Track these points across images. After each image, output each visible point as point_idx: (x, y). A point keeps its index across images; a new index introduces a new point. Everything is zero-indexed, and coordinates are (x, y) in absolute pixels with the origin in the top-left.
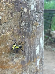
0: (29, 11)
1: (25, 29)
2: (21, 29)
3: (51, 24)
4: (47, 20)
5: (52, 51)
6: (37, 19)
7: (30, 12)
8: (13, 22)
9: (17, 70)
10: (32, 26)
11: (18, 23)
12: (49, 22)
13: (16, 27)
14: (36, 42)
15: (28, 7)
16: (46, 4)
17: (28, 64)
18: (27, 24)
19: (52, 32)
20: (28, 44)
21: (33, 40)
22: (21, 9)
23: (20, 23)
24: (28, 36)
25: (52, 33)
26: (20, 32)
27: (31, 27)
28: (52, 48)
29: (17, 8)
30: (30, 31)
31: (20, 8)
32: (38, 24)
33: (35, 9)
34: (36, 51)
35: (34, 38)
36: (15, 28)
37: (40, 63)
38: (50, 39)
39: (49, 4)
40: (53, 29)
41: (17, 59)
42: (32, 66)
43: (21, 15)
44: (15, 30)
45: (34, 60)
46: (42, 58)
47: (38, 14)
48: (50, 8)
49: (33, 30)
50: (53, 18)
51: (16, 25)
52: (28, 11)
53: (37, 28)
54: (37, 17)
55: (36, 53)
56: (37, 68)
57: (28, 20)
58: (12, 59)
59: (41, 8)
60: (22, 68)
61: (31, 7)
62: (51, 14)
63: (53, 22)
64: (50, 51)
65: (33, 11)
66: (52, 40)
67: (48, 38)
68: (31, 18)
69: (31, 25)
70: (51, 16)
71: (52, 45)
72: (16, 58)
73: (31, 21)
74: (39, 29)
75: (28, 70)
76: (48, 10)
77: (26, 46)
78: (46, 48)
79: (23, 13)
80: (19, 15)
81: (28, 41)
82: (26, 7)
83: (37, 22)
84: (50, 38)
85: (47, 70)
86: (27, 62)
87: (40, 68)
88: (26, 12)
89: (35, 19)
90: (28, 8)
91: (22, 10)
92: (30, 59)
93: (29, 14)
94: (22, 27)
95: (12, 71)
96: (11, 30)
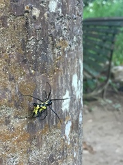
0: (46, 14)
1: (36, 53)
2: (26, 53)
3: (112, 51)
4: (104, 41)
5: (113, 110)
6: (64, 33)
7: (46, 18)
8: (7, 38)
9: (18, 145)
10: (53, 49)
11: (19, 41)
12: (107, 45)
13: (13, 49)
14: (62, 83)
15: (41, 4)
16: (103, 5)
17: (42, 132)
18: (40, 43)
19: (115, 68)
20: (42, 88)
21: (56, 79)
22: (26, 9)
23: (23, 40)
24: (43, 70)
25: (115, 70)
26: (25, 61)
27: (49, 49)
28: (114, 103)
29: (16, 6)
30: (47, 59)
31: (24, 8)
32: (66, 45)
33: (60, 10)
34: (63, 104)
35: (58, 75)
36: (12, 51)
37: (71, 132)
38: (110, 85)
39: (110, 7)
40: (118, 63)
41: (17, 120)
42: (53, 137)
43: (27, 23)
44: (13, 57)
45: (57, 123)
46: (77, 121)
47: (67, 22)
48: (112, 14)
49: (54, 58)
50: (116, 36)
51: (14, 46)
52: (41, 14)
53: (64, 53)
54: (65, 29)
55: (63, 109)
56: (64, 141)
57: (42, 35)
58: (6, 121)
59: (75, 10)
60: (30, 140)
61: (50, 6)
62: (113, 28)
63: (117, 47)
64: (109, 110)
65: (55, 14)
66: (114, 85)
67: (106, 81)
68: (50, 31)
69: (49, 46)
70: (113, 31)
71: (115, 98)
72: (16, 117)
73: (50, 38)
74: (69, 56)
75: (44, 145)
76: (106, 18)
77: (39, 92)
78: (102, 104)
79: (31, 19)
80: (21, 22)
81: (43, 81)
82: (38, 6)
83: (64, 39)
84: (110, 81)
85: (102, 152)
86: (42, 128)
87: (71, 142)
88: (37, 16)
89: (59, 33)
90: (43, 8)
91: (27, 12)
92: (47, 122)
93: (44, 20)
94: (28, 49)
95: (7, 147)
96: (4, 55)
